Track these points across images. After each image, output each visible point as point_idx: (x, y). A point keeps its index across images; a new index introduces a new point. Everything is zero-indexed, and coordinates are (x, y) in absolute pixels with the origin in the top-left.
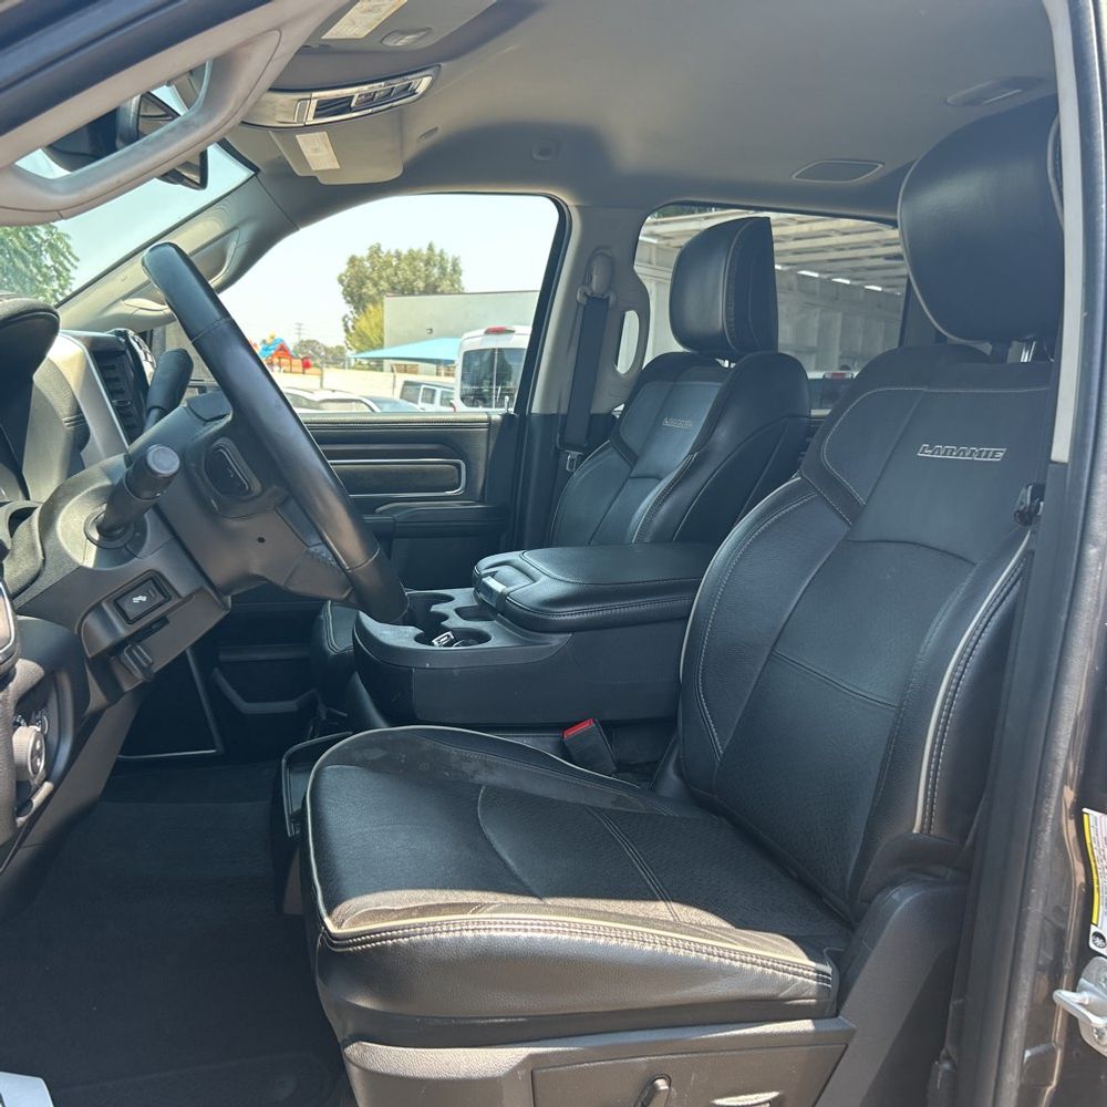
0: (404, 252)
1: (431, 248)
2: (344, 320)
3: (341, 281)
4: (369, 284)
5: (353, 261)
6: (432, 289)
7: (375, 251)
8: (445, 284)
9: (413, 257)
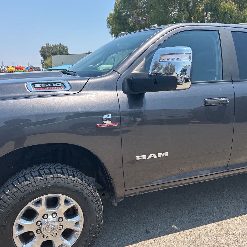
0: (54, 45)
1: (60, 44)
2: (41, 61)
3: (40, 52)
4: (47, 52)
5: (43, 47)
6: (61, 54)
7: (47, 45)
8: (64, 52)
9: (56, 46)
